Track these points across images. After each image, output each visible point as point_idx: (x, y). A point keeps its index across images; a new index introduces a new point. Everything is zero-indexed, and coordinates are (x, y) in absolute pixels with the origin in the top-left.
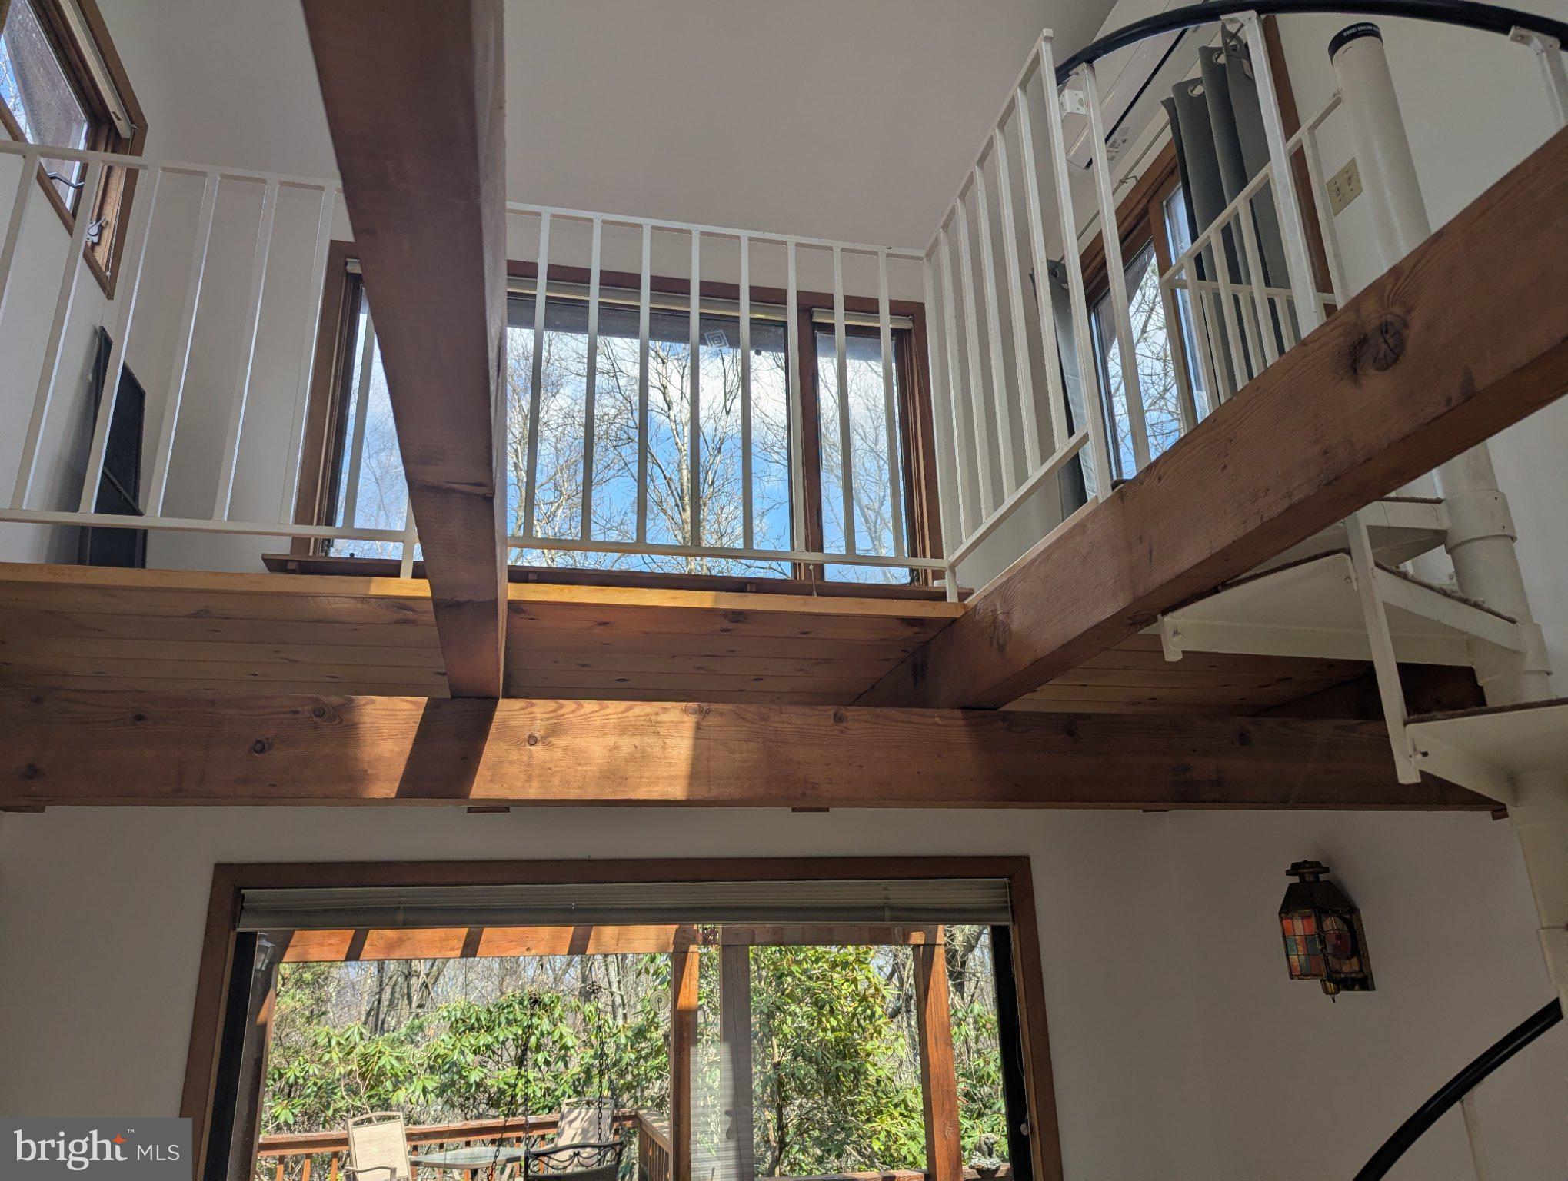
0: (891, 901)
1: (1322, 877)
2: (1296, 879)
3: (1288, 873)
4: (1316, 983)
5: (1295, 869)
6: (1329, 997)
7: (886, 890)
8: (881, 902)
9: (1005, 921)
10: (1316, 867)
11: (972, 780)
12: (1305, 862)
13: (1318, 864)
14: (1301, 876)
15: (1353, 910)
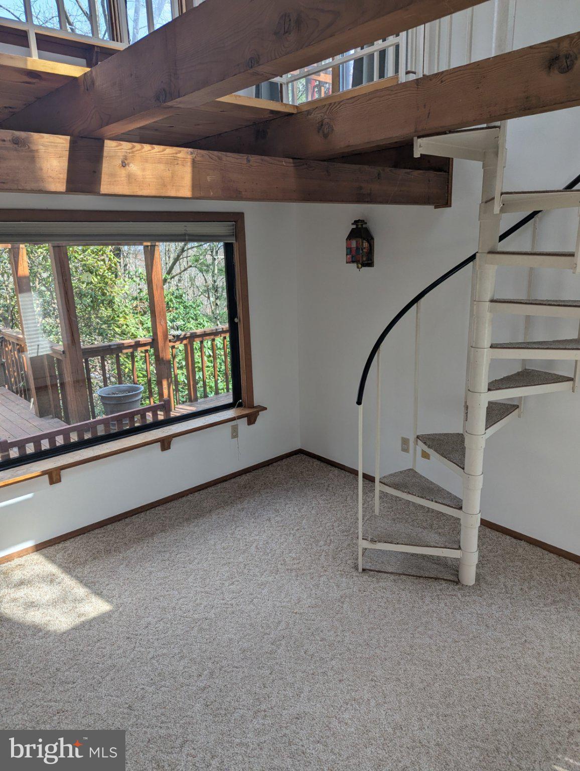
0: (188, 232)
1: (364, 226)
2: (354, 227)
3: (353, 224)
4: (355, 265)
5: (356, 222)
6: (358, 270)
7: (186, 227)
8: (183, 232)
9: (232, 240)
10: (363, 222)
11: (294, 191)
12: (359, 220)
13: (364, 221)
14: (357, 225)
15: (372, 238)
